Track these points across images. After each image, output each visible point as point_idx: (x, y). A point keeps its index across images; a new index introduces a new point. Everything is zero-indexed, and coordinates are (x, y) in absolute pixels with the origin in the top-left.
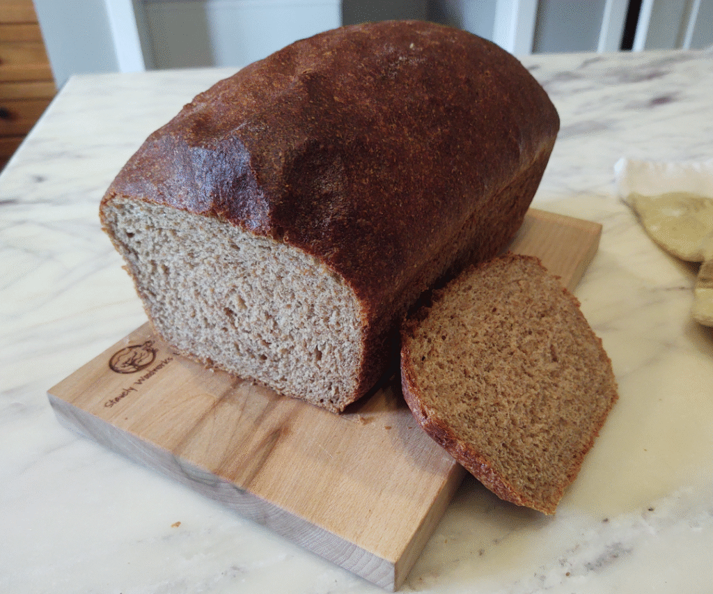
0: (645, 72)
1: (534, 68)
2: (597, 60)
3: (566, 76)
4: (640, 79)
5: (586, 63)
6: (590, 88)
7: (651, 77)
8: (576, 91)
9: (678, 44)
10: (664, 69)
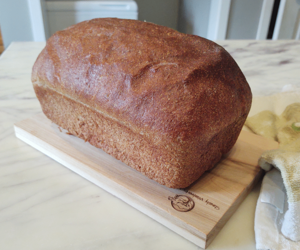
0: (277, 49)
1: (226, 46)
2: (255, 43)
3: (241, 50)
4: (275, 52)
5: (250, 44)
6: (251, 56)
7: (280, 51)
8: (245, 57)
9: (293, 37)
10: (286, 48)
